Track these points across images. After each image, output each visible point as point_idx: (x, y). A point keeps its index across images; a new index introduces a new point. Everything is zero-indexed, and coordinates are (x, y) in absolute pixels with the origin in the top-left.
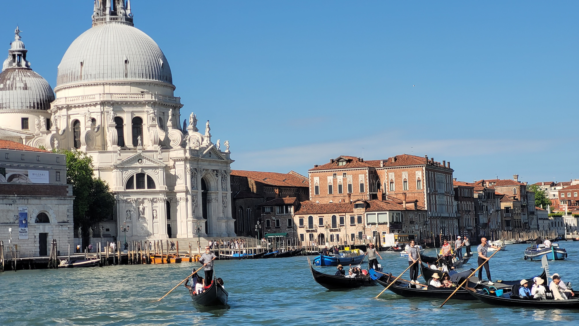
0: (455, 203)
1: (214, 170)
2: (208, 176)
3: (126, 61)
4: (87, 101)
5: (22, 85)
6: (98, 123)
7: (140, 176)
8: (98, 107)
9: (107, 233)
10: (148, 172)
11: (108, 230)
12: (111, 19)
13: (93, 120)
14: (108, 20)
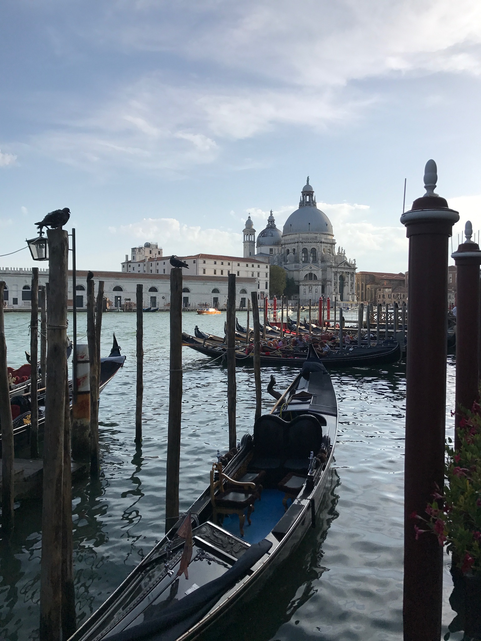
1: (346, 272)
2: (344, 275)
3: (309, 223)
4: (292, 241)
5: (271, 235)
6: (296, 250)
7: (311, 274)
8: (296, 244)
9: (295, 298)
10: (314, 272)
11: (296, 297)
12: (306, 205)
13: (294, 250)
14: (305, 205)
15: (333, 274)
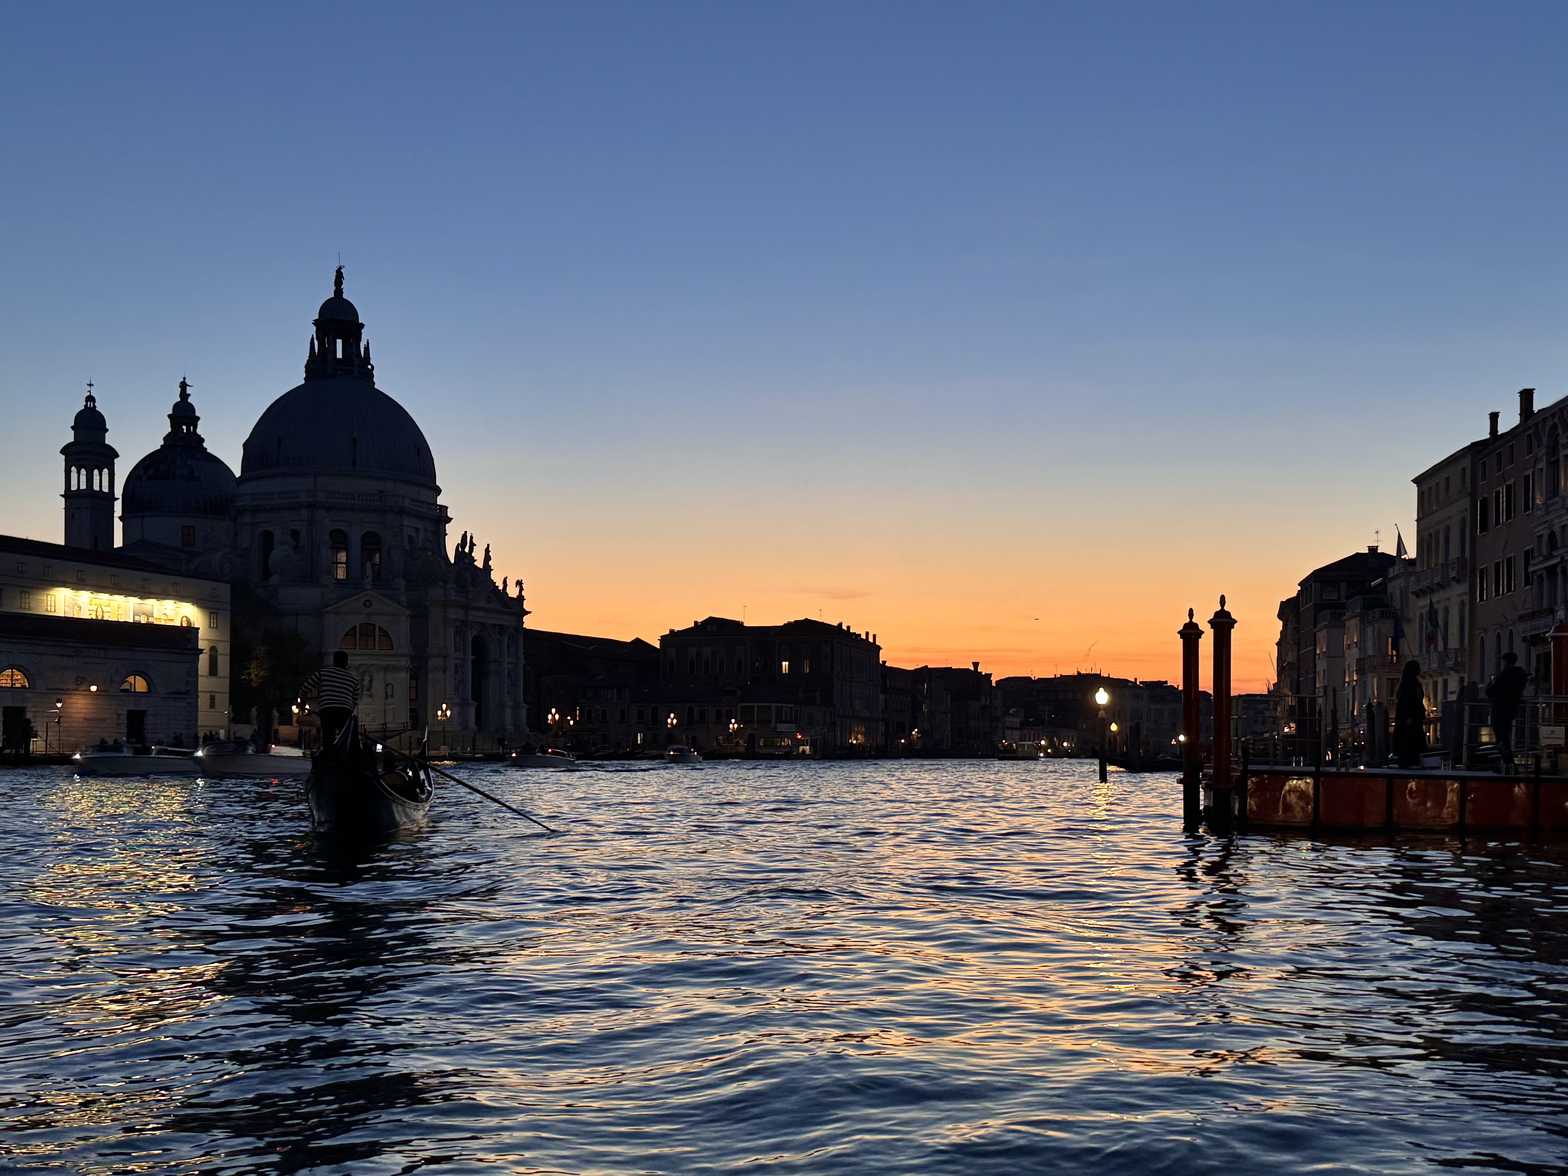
0: (882, 697)
1: (495, 625)
2: (485, 634)
3: (354, 439)
4: (288, 502)
5: (183, 473)
7: (368, 627)
8: (303, 511)
10: (380, 622)
13: (295, 534)
15: (452, 631)
